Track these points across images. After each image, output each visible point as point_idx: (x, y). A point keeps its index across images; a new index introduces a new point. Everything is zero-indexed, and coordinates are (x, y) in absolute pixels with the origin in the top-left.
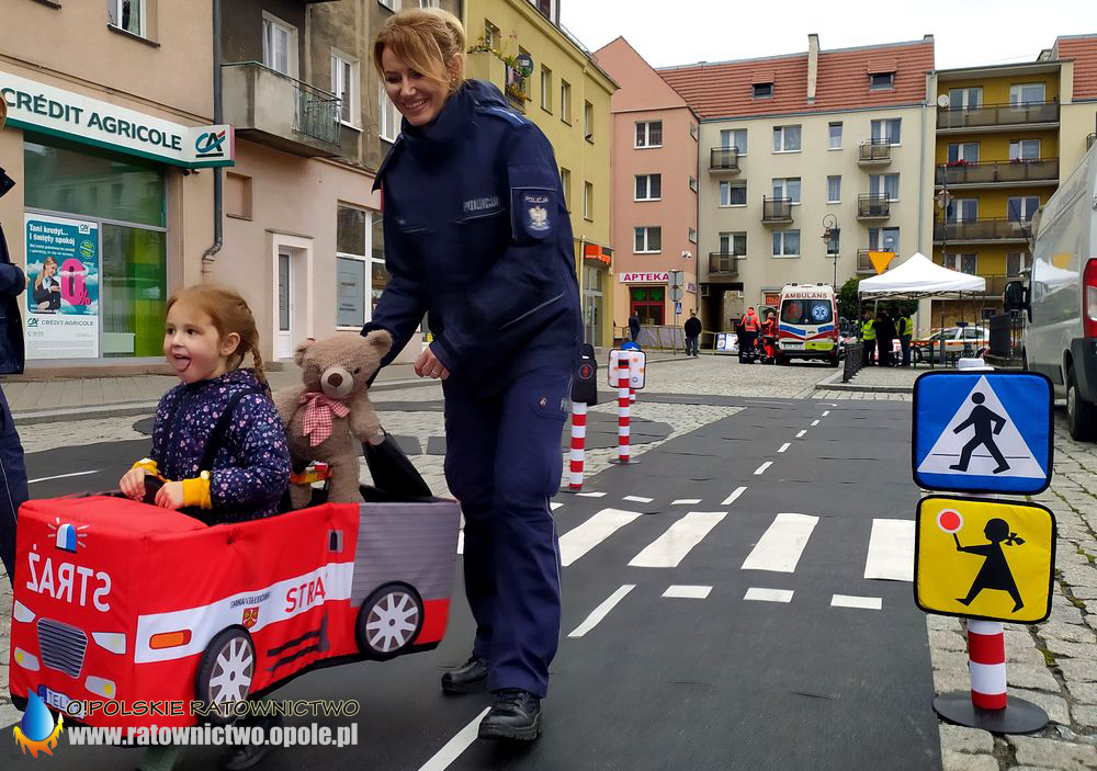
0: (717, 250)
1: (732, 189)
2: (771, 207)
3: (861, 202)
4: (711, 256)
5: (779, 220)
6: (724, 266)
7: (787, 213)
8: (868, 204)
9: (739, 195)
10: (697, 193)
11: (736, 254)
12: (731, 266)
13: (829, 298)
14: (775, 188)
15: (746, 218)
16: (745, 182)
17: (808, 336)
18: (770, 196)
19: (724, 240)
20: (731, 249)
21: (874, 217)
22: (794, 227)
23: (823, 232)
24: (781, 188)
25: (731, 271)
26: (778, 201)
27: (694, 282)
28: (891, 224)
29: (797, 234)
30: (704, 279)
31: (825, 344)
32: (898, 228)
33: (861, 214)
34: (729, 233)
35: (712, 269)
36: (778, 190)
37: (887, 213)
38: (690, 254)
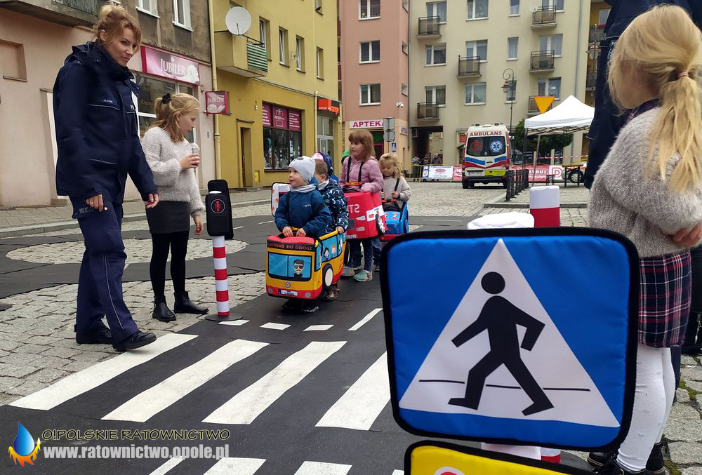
0: (423, 100)
1: (435, 51)
2: (464, 65)
3: (532, 58)
4: (419, 106)
5: (470, 75)
6: (429, 113)
7: (477, 70)
8: (538, 59)
9: (441, 56)
10: (408, 55)
11: (438, 103)
12: (434, 114)
13: (504, 135)
14: (468, 49)
15: (445, 74)
16: (445, 45)
17: (487, 165)
18: (464, 55)
19: (429, 93)
20: (434, 100)
21: (543, 69)
22: (482, 80)
23: (503, 83)
24: (472, 49)
25: (434, 117)
26: (470, 60)
27: (406, 127)
28: (555, 75)
29: (484, 85)
30: (414, 124)
31: (500, 171)
32: (560, 79)
33: (532, 68)
34: (432, 87)
35: (419, 116)
36: (469, 51)
37: (552, 66)
38: (402, 105)
